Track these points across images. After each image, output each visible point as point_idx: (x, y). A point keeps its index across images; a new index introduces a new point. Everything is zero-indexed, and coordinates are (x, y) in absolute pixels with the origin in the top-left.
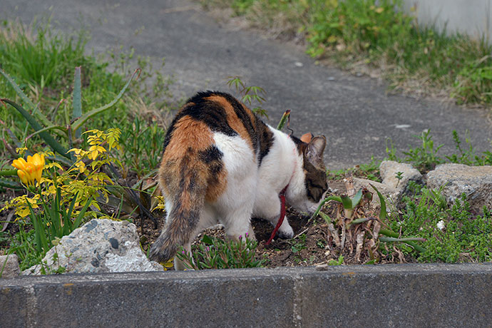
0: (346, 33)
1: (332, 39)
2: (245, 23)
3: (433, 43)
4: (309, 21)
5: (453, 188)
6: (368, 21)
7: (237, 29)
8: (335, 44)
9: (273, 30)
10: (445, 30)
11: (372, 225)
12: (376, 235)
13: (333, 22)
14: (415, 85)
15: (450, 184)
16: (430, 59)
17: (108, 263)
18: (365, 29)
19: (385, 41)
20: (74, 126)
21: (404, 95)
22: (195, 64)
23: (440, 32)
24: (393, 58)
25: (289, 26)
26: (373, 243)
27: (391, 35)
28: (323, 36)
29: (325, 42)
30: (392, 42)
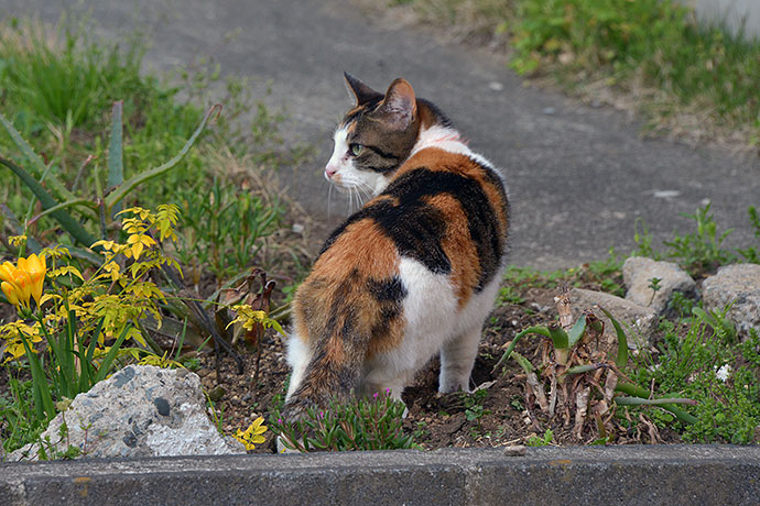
0: (577, 35)
1: (552, 45)
2: (410, 17)
3: (722, 52)
4: (515, 14)
5: (747, 307)
6: (612, 14)
7: (396, 27)
8: (558, 52)
9: (457, 28)
10: (742, 32)
11: (603, 376)
12: (609, 393)
13: (555, 15)
14: (691, 122)
15: (742, 300)
16: (716, 78)
17: (152, 441)
18: (608, 28)
19: (641, 47)
20: (110, 201)
21: (671, 138)
22: (325, 85)
23: (735, 32)
24: (653, 77)
25: (482, 22)
26: (604, 407)
27: (651, 38)
28: (538, 39)
29: (540, 48)
30: (653, 50)
